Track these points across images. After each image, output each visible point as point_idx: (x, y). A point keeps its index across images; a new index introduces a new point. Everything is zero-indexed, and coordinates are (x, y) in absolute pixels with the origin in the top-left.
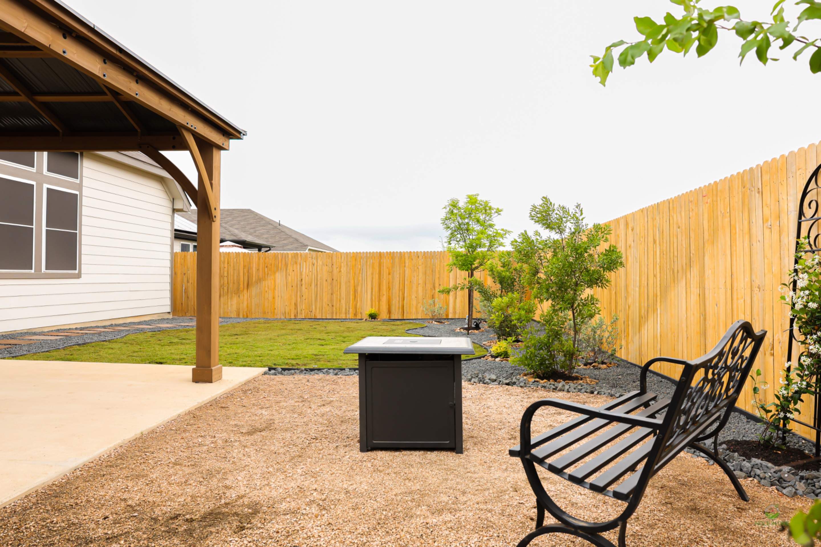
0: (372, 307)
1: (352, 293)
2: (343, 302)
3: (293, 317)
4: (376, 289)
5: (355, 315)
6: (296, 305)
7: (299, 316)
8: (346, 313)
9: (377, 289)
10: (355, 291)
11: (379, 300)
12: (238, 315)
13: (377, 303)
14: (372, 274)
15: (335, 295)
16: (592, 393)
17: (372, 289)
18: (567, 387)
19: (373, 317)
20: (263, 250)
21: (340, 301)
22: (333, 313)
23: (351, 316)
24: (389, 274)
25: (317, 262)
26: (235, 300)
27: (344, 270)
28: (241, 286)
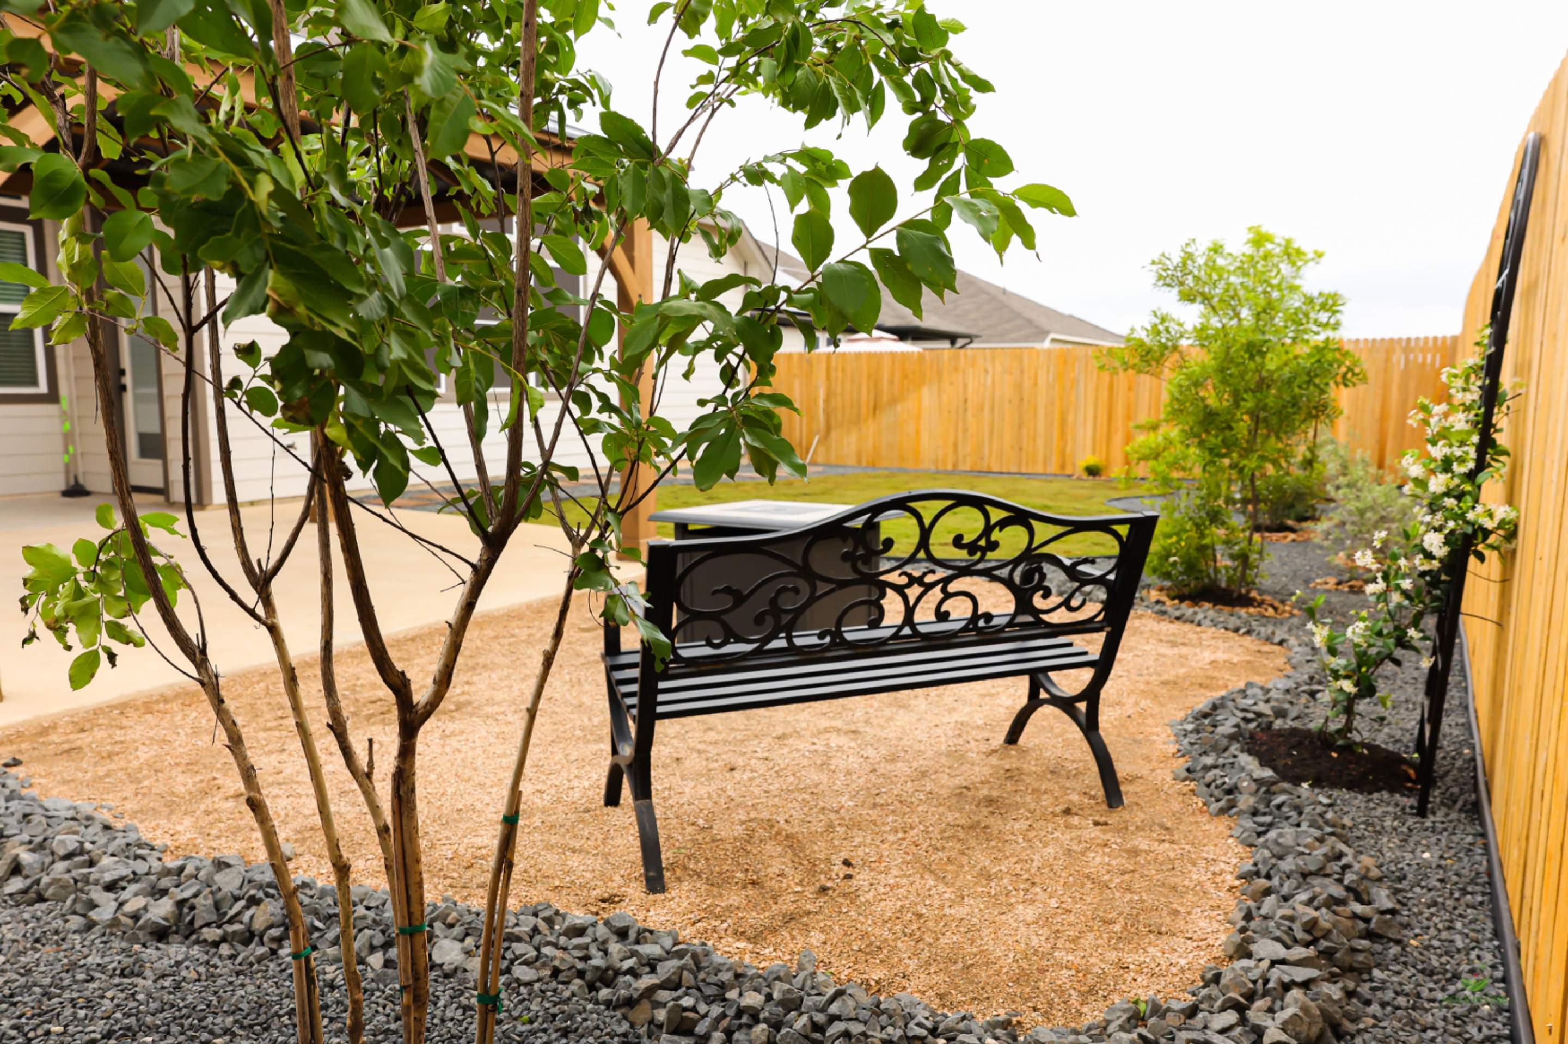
0: (1094, 452)
1: (1056, 424)
2: (1040, 443)
3: (950, 467)
4: (1103, 418)
5: (1063, 467)
6: (955, 445)
7: (962, 467)
8: (1045, 464)
9: (1105, 418)
10: (1063, 422)
11: (1109, 440)
12: (859, 461)
13: (1104, 448)
14: (1097, 390)
15: (1025, 431)
16: (1236, 630)
17: (1095, 418)
18: (1200, 616)
19: (1093, 471)
20: (960, 342)
21: (1034, 440)
22: (1020, 463)
23: (1053, 468)
24: (1130, 389)
25: (994, 367)
26: (854, 438)
27: (1042, 381)
28: (864, 411)
